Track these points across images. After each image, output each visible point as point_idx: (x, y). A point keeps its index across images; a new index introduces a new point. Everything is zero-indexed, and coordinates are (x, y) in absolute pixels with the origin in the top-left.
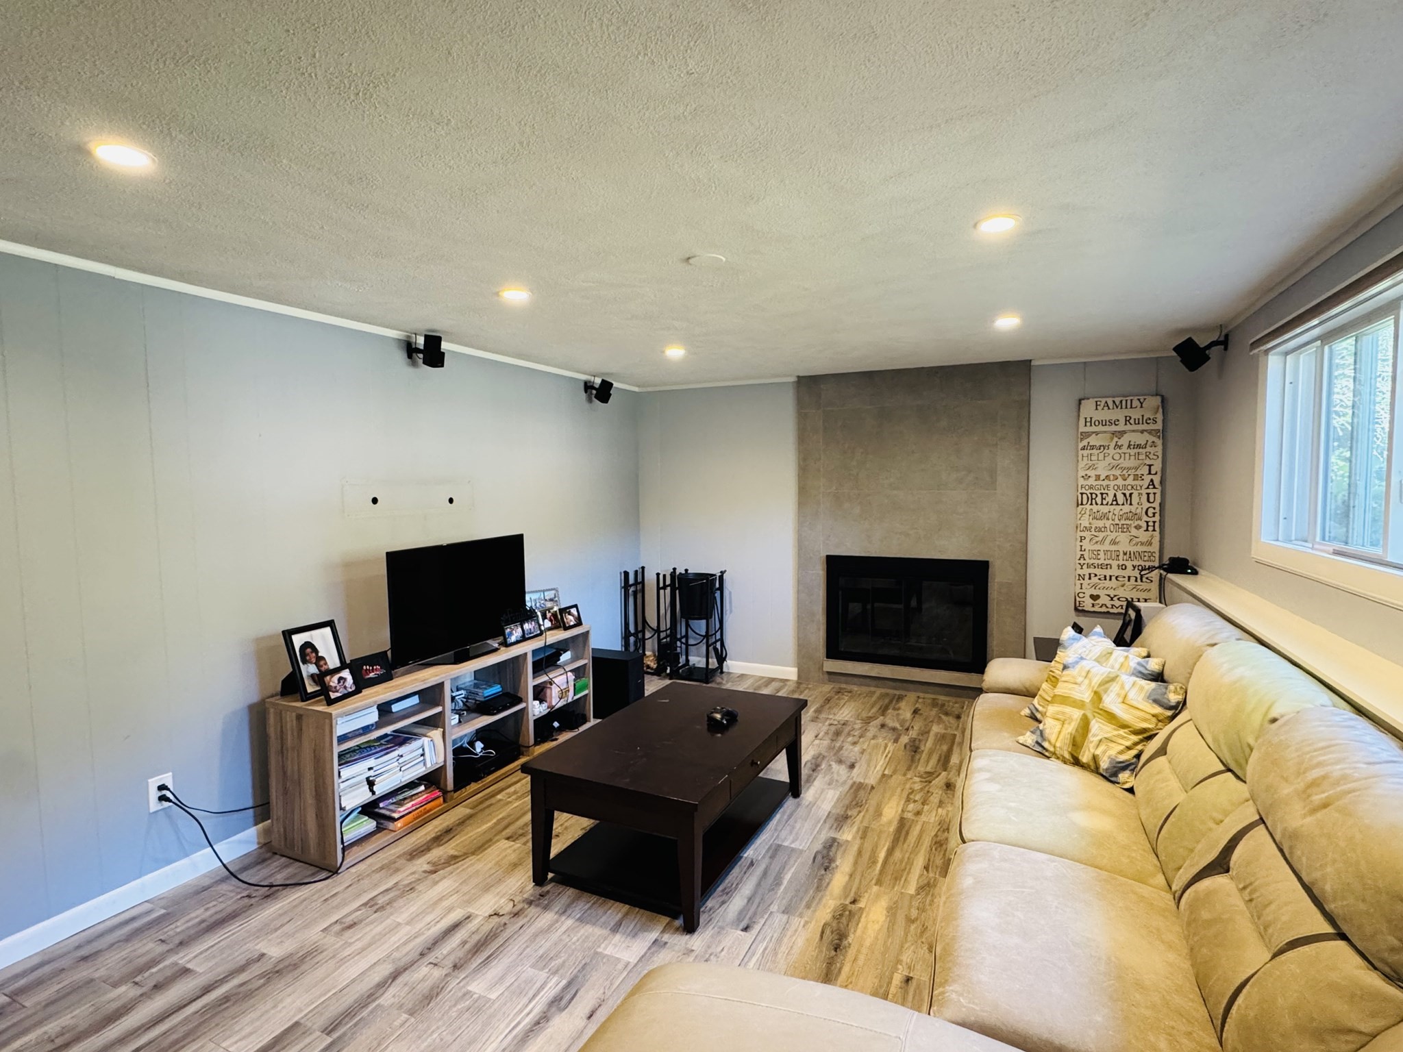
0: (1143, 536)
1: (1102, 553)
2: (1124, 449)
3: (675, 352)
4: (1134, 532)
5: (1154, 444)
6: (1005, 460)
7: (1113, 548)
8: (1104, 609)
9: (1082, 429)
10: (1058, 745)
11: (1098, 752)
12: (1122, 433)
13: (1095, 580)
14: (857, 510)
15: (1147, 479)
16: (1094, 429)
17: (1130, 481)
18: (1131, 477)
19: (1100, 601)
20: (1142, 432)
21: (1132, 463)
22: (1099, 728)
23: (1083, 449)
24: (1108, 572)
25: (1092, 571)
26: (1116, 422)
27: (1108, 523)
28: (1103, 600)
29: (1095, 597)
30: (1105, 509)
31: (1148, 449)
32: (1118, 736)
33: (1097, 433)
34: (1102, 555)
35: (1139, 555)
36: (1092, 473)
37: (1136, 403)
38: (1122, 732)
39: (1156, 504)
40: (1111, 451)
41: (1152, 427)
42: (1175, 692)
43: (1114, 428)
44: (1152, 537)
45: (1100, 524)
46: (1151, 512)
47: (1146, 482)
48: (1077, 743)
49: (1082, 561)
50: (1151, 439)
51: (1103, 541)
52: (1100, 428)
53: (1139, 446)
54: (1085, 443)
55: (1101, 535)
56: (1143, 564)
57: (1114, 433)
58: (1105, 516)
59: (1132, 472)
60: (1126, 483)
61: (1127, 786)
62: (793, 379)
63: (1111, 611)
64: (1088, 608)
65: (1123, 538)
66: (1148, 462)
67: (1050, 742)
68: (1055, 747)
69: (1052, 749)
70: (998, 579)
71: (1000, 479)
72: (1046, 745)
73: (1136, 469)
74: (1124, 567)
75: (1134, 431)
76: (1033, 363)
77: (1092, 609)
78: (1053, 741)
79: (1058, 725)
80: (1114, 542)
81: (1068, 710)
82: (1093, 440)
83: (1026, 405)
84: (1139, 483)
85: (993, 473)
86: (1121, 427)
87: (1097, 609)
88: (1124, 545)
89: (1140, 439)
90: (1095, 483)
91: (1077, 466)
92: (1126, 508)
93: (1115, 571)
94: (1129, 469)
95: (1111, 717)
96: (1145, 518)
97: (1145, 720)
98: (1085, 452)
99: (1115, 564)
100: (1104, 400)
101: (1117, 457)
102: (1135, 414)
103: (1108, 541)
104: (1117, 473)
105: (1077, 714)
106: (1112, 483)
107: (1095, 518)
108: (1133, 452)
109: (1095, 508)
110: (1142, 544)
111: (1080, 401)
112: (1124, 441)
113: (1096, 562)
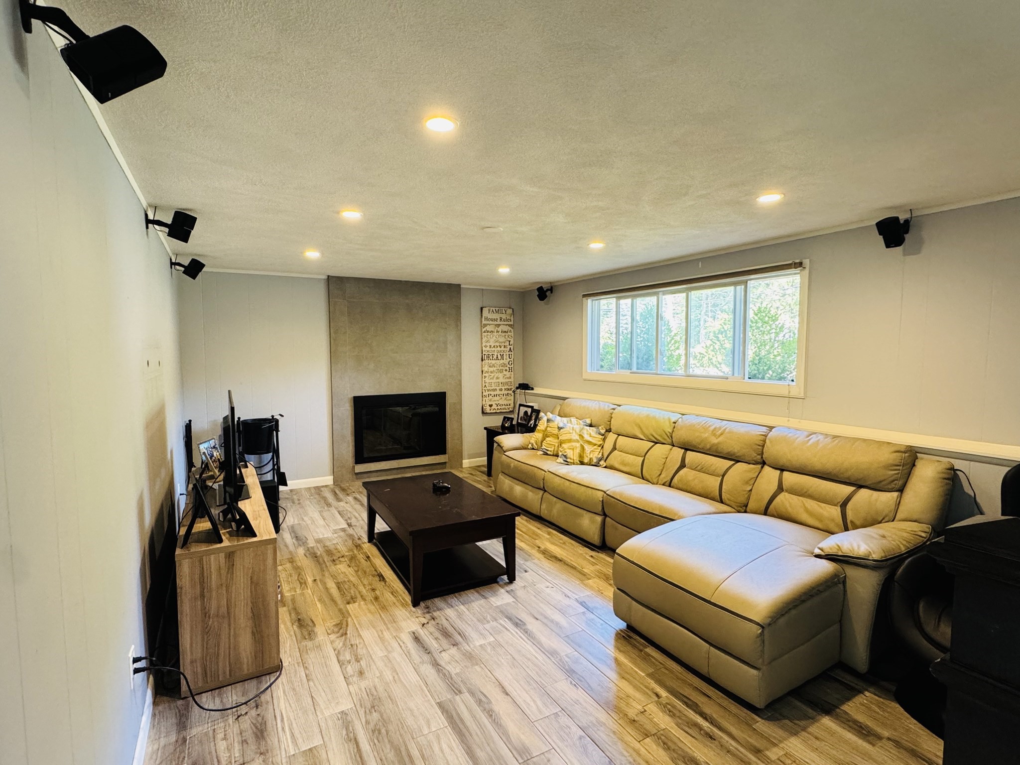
0: (508, 374)
1: (493, 384)
2: (500, 333)
3: (312, 254)
4: (505, 373)
5: (510, 332)
6: (451, 337)
7: (498, 381)
8: (494, 411)
9: (484, 322)
10: (575, 458)
11: (591, 456)
12: (499, 325)
13: (490, 397)
14: (372, 366)
15: (509, 347)
16: (488, 322)
17: (503, 348)
18: (503, 347)
19: (493, 408)
20: (506, 325)
21: (502, 339)
22: (588, 448)
23: (484, 332)
24: (495, 393)
25: (489, 393)
26: (496, 320)
27: (495, 369)
28: (494, 407)
29: (491, 406)
30: (493, 362)
31: (509, 333)
32: (595, 449)
33: (489, 325)
34: (493, 385)
35: (507, 383)
36: (488, 344)
37: (504, 312)
38: (596, 447)
39: (512, 359)
40: (495, 334)
41: (509, 323)
42: (602, 429)
43: (496, 323)
44: (511, 374)
45: (491, 369)
46: (510, 362)
47: (508, 349)
48: (581, 456)
49: (485, 388)
50: (510, 329)
51: (493, 378)
52: (491, 322)
53: (505, 332)
54: (484, 329)
55: (493, 375)
56: (508, 387)
57: (496, 325)
58: (494, 366)
59: (503, 344)
60: (501, 349)
61: (604, 466)
62: (325, 277)
63: (498, 411)
64: (488, 411)
65: (501, 375)
66: (509, 339)
67: (571, 459)
68: (573, 460)
69: (572, 461)
70: (450, 401)
71: (449, 346)
72: (568, 460)
73: (505, 342)
74: (501, 390)
75: (504, 325)
76: (462, 286)
77: (490, 412)
78: (572, 458)
79: (571, 451)
80: (497, 378)
81: (574, 444)
82: (488, 328)
83: (458, 308)
84: (505, 349)
85: (445, 343)
86: (499, 322)
87: (492, 411)
88: (501, 380)
89: (506, 328)
90: (489, 349)
91: (482, 341)
92: (502, 361)
93: (498, 392)
94: (502, 342)
95: (589, 443)
96: (508, 366)
97: (599, 441)
98: (485, 334)
99: (498, 388)
100: (492, 309)
101: (497, 337)
102: (504, 316)
103: (495, 378)
104: (498, 344)
105: (578, 445)
106: (496, 349)
107: (490, 367)
108: (503, 334)
109: (490, 361)
110: (508, 378)
111: (482, 309)
112: (500, 329)
113: (491, 388)
